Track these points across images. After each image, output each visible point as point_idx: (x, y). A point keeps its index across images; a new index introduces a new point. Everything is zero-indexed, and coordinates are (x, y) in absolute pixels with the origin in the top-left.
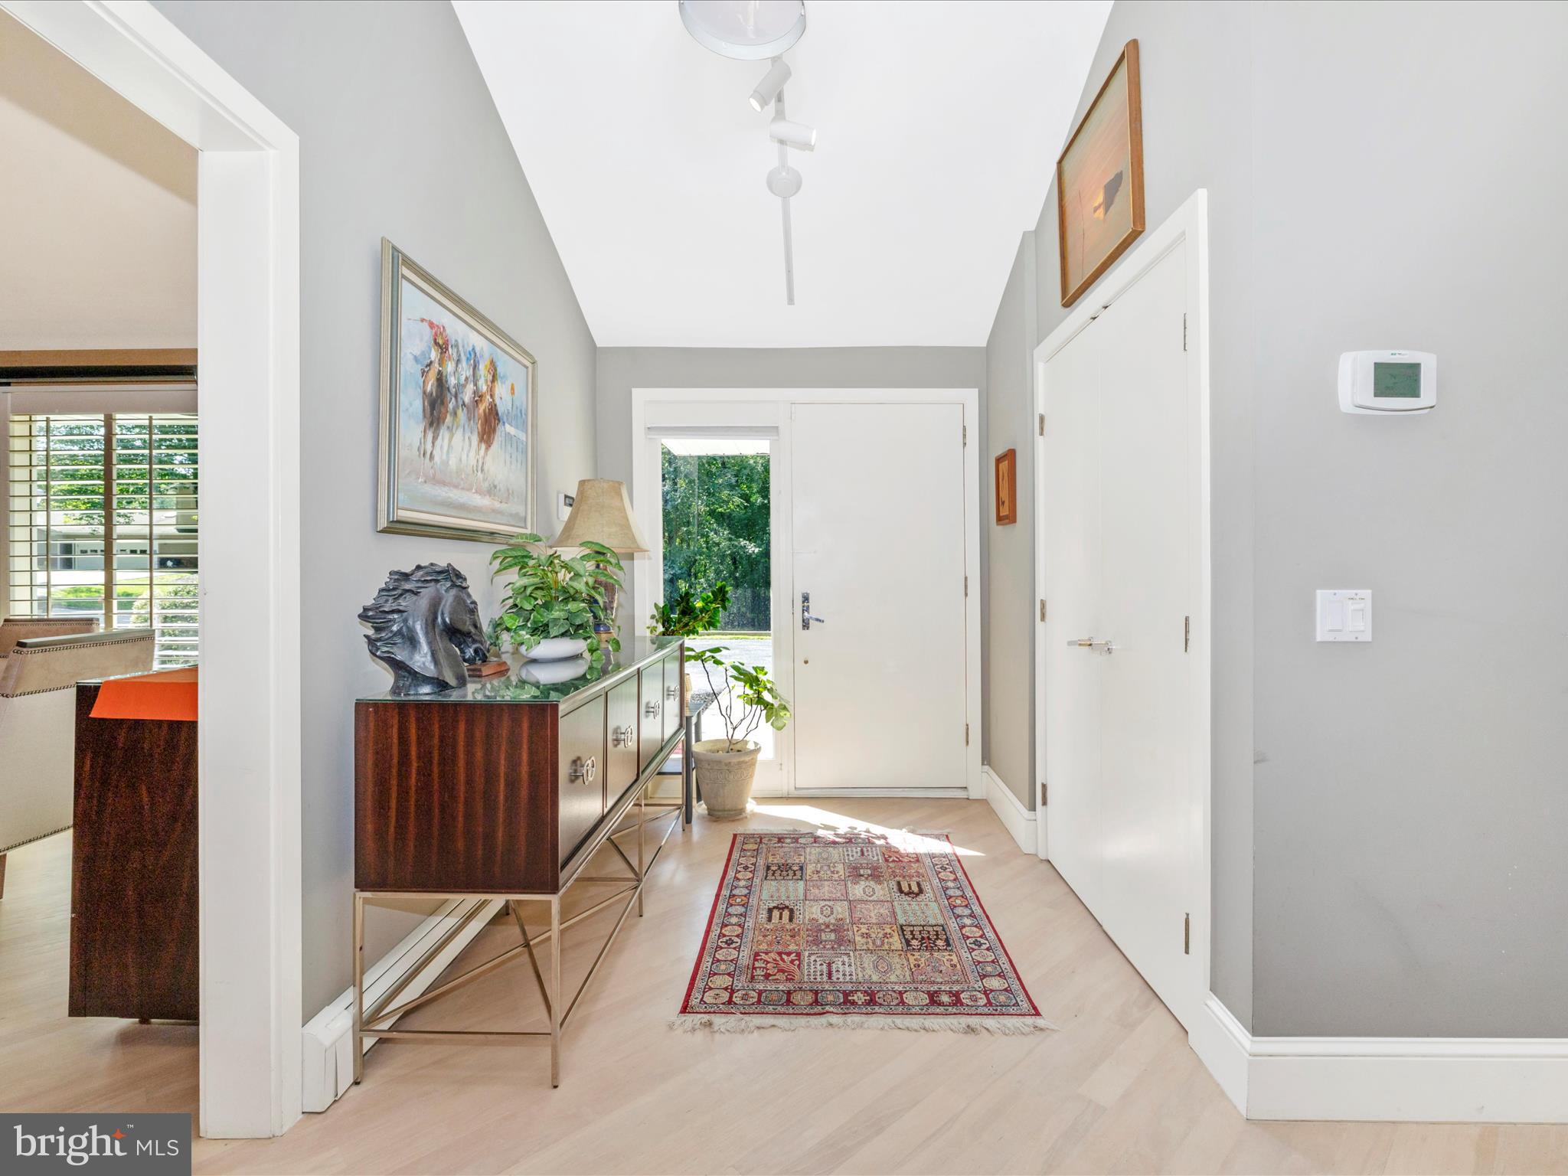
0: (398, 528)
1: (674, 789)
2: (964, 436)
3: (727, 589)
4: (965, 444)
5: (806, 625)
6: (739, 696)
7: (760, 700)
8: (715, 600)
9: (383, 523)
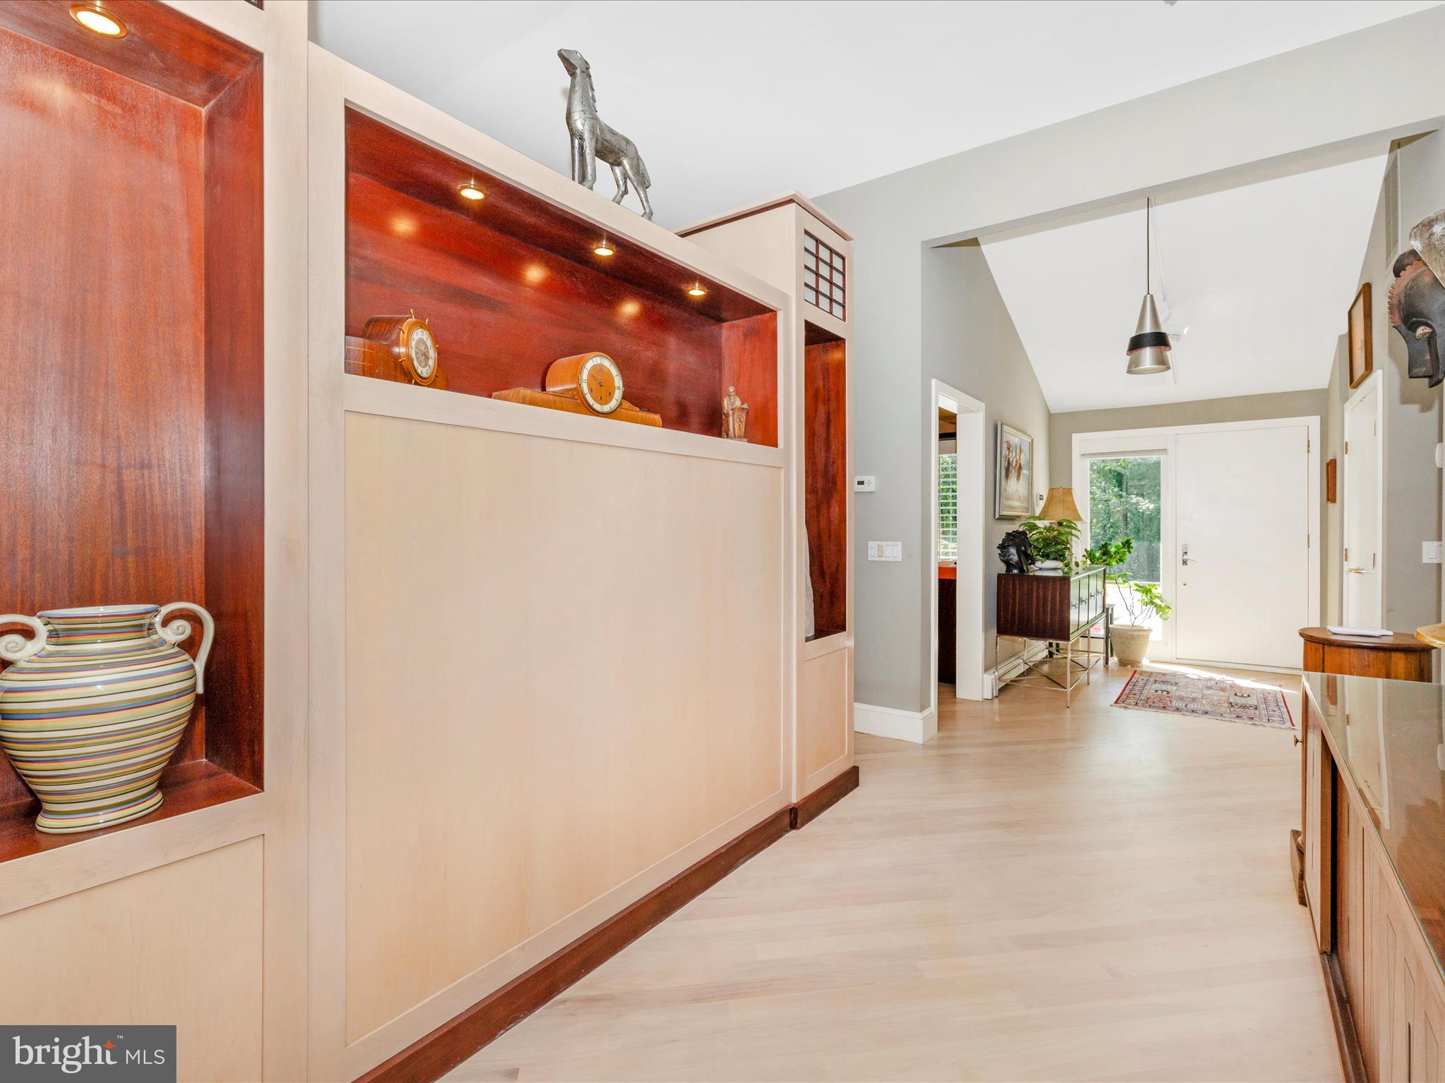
0: (1003, 518)
1: (1099, 646)
2: (1309, 446)
3: (1131, 541)
4: (1309, 451)
5: (1185, 562)
6: (1138, 600)
7: (1152, 603)
8: (1124, 546)
9: (997, 516)
